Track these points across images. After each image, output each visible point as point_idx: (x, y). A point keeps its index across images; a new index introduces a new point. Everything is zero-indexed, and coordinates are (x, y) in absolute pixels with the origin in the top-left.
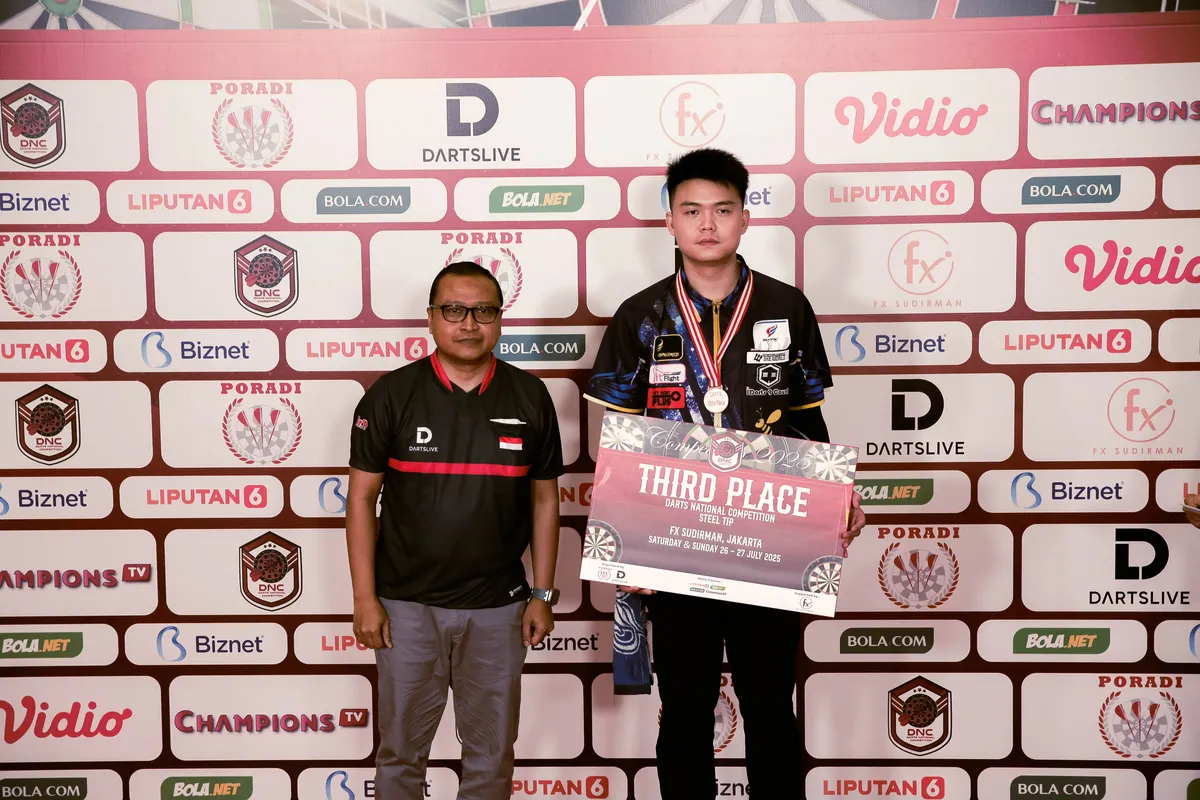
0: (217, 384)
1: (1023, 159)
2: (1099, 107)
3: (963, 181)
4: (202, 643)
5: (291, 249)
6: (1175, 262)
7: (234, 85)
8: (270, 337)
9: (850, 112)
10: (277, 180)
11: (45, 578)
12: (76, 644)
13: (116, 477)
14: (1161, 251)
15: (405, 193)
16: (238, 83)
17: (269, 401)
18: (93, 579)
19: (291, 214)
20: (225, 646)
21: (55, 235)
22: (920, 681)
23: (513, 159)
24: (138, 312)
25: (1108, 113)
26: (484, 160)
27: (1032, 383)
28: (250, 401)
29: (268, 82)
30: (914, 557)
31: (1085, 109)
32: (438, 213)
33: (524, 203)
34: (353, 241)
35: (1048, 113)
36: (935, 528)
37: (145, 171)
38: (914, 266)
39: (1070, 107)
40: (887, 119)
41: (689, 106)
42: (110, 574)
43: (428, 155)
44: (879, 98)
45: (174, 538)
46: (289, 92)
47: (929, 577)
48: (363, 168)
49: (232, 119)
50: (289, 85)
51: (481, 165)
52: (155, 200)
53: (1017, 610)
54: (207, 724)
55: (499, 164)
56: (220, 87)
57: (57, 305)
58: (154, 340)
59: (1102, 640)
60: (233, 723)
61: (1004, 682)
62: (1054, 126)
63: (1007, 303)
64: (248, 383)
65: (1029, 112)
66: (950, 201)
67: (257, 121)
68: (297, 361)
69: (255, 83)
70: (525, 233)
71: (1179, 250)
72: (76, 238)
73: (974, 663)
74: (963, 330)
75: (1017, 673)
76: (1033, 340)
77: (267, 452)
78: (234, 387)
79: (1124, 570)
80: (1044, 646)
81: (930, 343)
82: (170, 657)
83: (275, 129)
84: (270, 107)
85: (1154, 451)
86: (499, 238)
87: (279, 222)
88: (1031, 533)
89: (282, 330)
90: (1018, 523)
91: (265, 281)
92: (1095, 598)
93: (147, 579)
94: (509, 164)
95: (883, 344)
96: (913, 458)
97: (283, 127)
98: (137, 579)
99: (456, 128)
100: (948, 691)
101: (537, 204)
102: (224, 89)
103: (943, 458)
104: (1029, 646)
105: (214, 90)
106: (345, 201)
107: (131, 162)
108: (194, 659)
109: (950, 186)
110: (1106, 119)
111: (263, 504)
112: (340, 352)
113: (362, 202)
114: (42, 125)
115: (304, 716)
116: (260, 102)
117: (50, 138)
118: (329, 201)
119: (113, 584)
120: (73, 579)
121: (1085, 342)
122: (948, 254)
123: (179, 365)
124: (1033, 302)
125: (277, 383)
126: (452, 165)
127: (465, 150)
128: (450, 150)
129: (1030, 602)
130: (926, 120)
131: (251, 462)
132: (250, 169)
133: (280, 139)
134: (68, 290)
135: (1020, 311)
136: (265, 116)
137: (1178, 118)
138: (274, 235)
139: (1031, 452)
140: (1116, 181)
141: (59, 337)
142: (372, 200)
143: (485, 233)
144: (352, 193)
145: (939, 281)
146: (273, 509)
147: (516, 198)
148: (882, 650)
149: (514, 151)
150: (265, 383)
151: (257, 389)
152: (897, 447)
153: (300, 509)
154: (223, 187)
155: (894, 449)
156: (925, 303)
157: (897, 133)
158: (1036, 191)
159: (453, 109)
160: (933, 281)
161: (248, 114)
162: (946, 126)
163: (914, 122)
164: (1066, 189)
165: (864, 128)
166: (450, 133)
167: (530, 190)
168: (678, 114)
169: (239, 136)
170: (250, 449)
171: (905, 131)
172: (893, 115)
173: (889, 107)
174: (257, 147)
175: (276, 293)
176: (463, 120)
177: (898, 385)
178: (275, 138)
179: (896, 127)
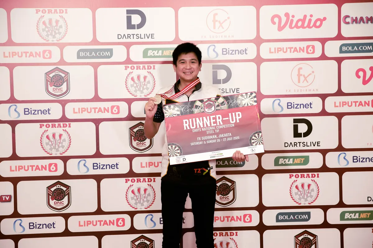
0: (38, 124)
1: (339, 37)
2: (367, 18)
3: (318, 45)
4: (32, 226)
5: (67, 72)
7: (45, 10)
8: (59, 106)
9: (276, 20)
10: (61, 46)
15: (111, 51)
16: (46, 9)
17: (58, 131)
19: (67, 59)
20: (40, 226)
22: (306, 232)
23: (152, 38)
24: (7, 97)
25: (370, 20)
26: (141, 38)
27: (345, 119)
28: (51, 131)
29: (58, 9)
30: (303, 185)
31: (362, 18)
32: (123, 58)
33: (156, 55)
34: (91, 69)
35: (348, 20)
36: (310, 174)
37: (10, 43)
38: (301, 76)
39: (356, 18)
40: (290, 22)
41: (217, 18)
43: (120, 37)
44: (287, 15)
45: (20, 184)
46: (66, 13)
47: (308, 193)
48: (95, 41)
50: (66, 10)
51: (140, 40)
52: (14, 54)
53: (341, 204)
55: (146, 40)
58: (13, 108)
61: (337, 231)
62: (351, 25)
63: (335, 90)
64: (50, 124)
65: (341, 20)
66: (313, 52)
67: (54, 24)
68: (69, 116)
69: (53, 9)
70: (156, 65)
73: (326, 225)
74: (319, 100)
75: (342, 228)
76: (344, 103)
77: (57, 150)
78: (45, 126)
80: (352, 218)
81: (307, 105)
83: (61, 27)
84: (59, 18)
86: (146, 67)
87: (62, 62)
88: (346, 175)
89: (64, 103)
90: (340, 172)
91: (57, 85)
92: (369, 199)
93: (10, 201)
94: (150, 40)
95: (290, 106)
96: (302, 148)
97: (64, 26)
98: (6, 201)
99: (130, 26)
100: (316, 236)
101: (161, 55)
102: (41, 12)
103: (312, 148)
104: (346, 218)
105: (37, 12)
106: (88, 54)
107: (5, 40)
109: (313, 47)
110: (369, 22)
111: (56, 170)
113: (94, 54)
116: (55, 17)
118: (82, 54)
121: (363, 104)
122: (313, 72)
123: (23, 117)
124: (344, 90)
125: (62, 124)
126: (129, 40)
127: (133, 35)
128: (128, 35)
129: (346, 201)
130: (304, 23)
131: (51, 154)
132: (51, 42)
133: (62, 30)
135: (340, 93)
136: (57, 22)
138: (61, 67)
139: (345, 145)
142: (98, 54)
143: (141, 66)
144: (91, 51)
145: (310, 82)
146: (60, 172)
147: (153, 52)
148: (291, 220)
149: (152, 35)
150: (57, 124)
151: (53, 126)
152: (295, 144)
153: (70, 172)
154: (40, 49)
155: (294, 145)
156: (305, 90)
157: (293, 28)
158: (344, 49)
159: (129, 19)
160: (308, 82)
161: (50, 21)
162: (311, 25)
163: (300, 24)
164: (356, 48)
165: (282, 26)
166: (128, 28)
167: (158, 49)
168: (213, 21)
169: (47, 29)
170: (51, 149)
171: (297, 26)
172: (292, 21)
173: (291, 18)
174: (53, 34)
175: (61, 89)
176: (133, 23)
177: (295, 121)
178: (61, 30)
179: (293, 25)
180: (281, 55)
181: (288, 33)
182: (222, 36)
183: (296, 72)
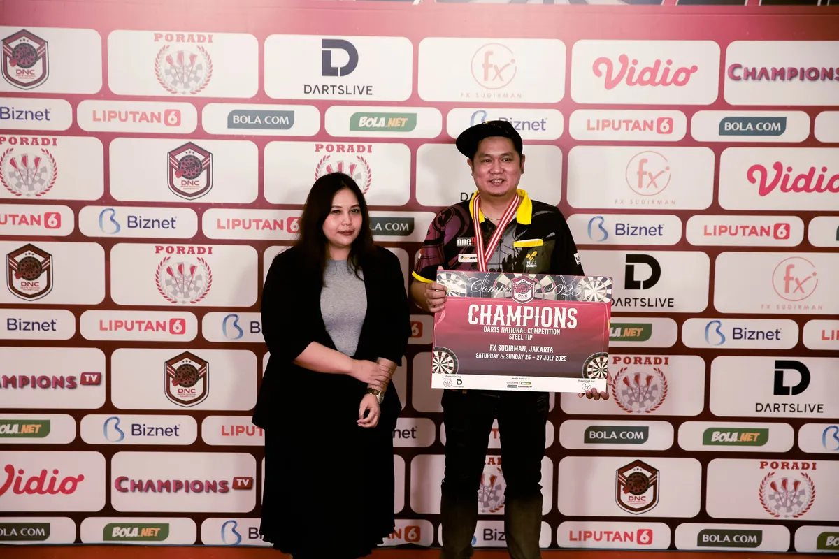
0: (153, 246)
1: (720, 104)
2: (774, 70)
3: (679, 118)
4: (136, 430)
5: (208, 152)
6: (821, 178)
7: (171, 35)
8: (191, 214)
9: (603, 68)
10: (200, 104)
11: (24, 381)
12: (45, 428)
13: (78, 310)
14: (812, 170)
15: (291, 115)
16: (174, 34)
17: (189, 259)
18: (59, 383)
19: (209, 128)
20: (152, 431)
21: (39, 138)
22: (638, 463)
23: (367, 94)
24: (98, 194)
25: (780, 73)
26: (347, 93)
27: (722, 258)
28: (176, 259)
29: (195, 34)
30: (637, 378)
31: (764, 71)
32: (314, 130)
33: (374, 125)
34: (252, 148)
35: (738, 73)
36: (652, 357)
37: (105, 94)
38: (644, 176)
39: (754, 69)
40: (628, 73)
41: (492, 60)
42: (71, 379)
43: (308, 89)
44: (623, 59)
45: (118, 354)
46: (210, 41)
47: (647, 392)
48: (261, 97)
49: (169, 60)
50: (210, 37)
51: (345, 97)
52: (112, 115)
53: (706, 415)
54: (138, 486)
55: (357, 97)
56: (161, 36)
57: (38, 187)
58: (108, 214)
59: (763, 437)
60: (156, 485)
61: (695, 464)
62: (743, 82)
63: (706, 203)
64: (175, 246)
65: (726, 71)
66: (670, 131)
67: (187, 61)
68: (209, 232)
69: (186, 34)
70: (374, 145)
71: (824, 169)
72: (55, 140)
73: (675, 451)
74: (676, 221)
75: (705, 458)
76: (723, 229)
77: (187, 295)
78: (165, 249)
79: (780, 389)
80: (724, 440)
81: (653, 230)
82: (113, 439)
83: (200, 67)
84: (196, 52)
85: (803, 307)
86: (355, 148)
87: (200, 133)
88: (718, 362)
89: (200, 209)
90: (708, 355)
91: (189, 175)
92: (759, 407)
93: (98, 383)
94: (364, 97)
95: (620, 229)
96: (639, 309)
97: (205, 66)
98: (91, 383)
99: (328, 70)
100: (657, 470)
101: (383, 125)
102: (164, 38)
103: (659, 309)
104: (713, 440)
105: (157, 38)
106: (248, 119)
107: (96, 88)
108: (129, 440)
109: (670, 121)
110: (778, 78)
111: (183, 332)
112: (241, 226)
113: (259, 121)
114: (32, 59)
115: (207, 482)
116: (189, 48)
117: (37, 68)
118: (237, 120)
119: (73, 386)
120: (45, 382)
121: (759, 231)
122: (667, 168)
123: (125, 232)
124: (724, 203)
125: (195, 247)
126: (324, 97)
127: (333, 86)
128: (323, 86)
129: (715, 410)
130: (653, 76)
131: (175, 302)
132: (182, 95)
133: (202, 74)
134: (47, 177)
135: (715, 209)
136: (193, 57)
137: (827, 79)
138: (195, 142)
139: (719, 306)
140: (783, 121)
141: (40, 210)
143: (346, 145)
144: (253, 114)
145: (661, 187)
146: (190, 335)
147: (369, 121)
148: (613, 441)
149: (368, 89)
150: (186, 247)
151: (180, 251)
152: (628, 301)
153: (209, 336)
154: (161, 107)
155: (626, 303)
156: (650, 202)
157: (634, 84)
158: (729, 126)
159: (326, 57)
160: (656, 186)
161: (181, 56)
162: (669, 80)
163: (647, 76)
164: (750, 126)
165: (612, 79)
166: (324, 73)
167: (379, 116)
168: (484, 66)
169: (173, 71)
170: (175, 293)
171: (641, 81)
172: (633, 70)
173: (630, 65)
174: (186, 80)
175: (196, 183)
176: (333, 65)
177: (630, 258)
178: (199, 73)
179: (634, 79)
180: (609, 135)
181: (624, 93)
182: (499, 96)
183: (635, 167)
